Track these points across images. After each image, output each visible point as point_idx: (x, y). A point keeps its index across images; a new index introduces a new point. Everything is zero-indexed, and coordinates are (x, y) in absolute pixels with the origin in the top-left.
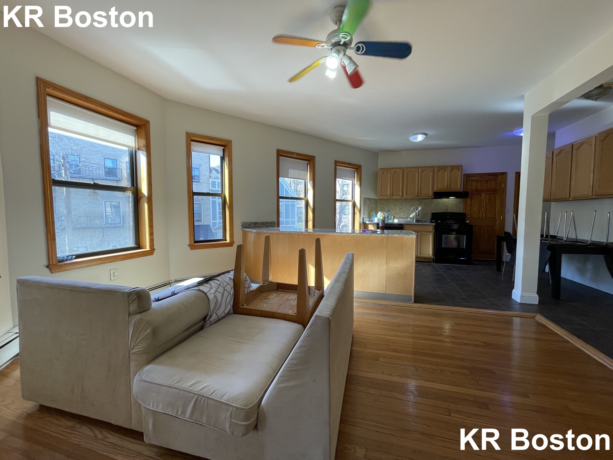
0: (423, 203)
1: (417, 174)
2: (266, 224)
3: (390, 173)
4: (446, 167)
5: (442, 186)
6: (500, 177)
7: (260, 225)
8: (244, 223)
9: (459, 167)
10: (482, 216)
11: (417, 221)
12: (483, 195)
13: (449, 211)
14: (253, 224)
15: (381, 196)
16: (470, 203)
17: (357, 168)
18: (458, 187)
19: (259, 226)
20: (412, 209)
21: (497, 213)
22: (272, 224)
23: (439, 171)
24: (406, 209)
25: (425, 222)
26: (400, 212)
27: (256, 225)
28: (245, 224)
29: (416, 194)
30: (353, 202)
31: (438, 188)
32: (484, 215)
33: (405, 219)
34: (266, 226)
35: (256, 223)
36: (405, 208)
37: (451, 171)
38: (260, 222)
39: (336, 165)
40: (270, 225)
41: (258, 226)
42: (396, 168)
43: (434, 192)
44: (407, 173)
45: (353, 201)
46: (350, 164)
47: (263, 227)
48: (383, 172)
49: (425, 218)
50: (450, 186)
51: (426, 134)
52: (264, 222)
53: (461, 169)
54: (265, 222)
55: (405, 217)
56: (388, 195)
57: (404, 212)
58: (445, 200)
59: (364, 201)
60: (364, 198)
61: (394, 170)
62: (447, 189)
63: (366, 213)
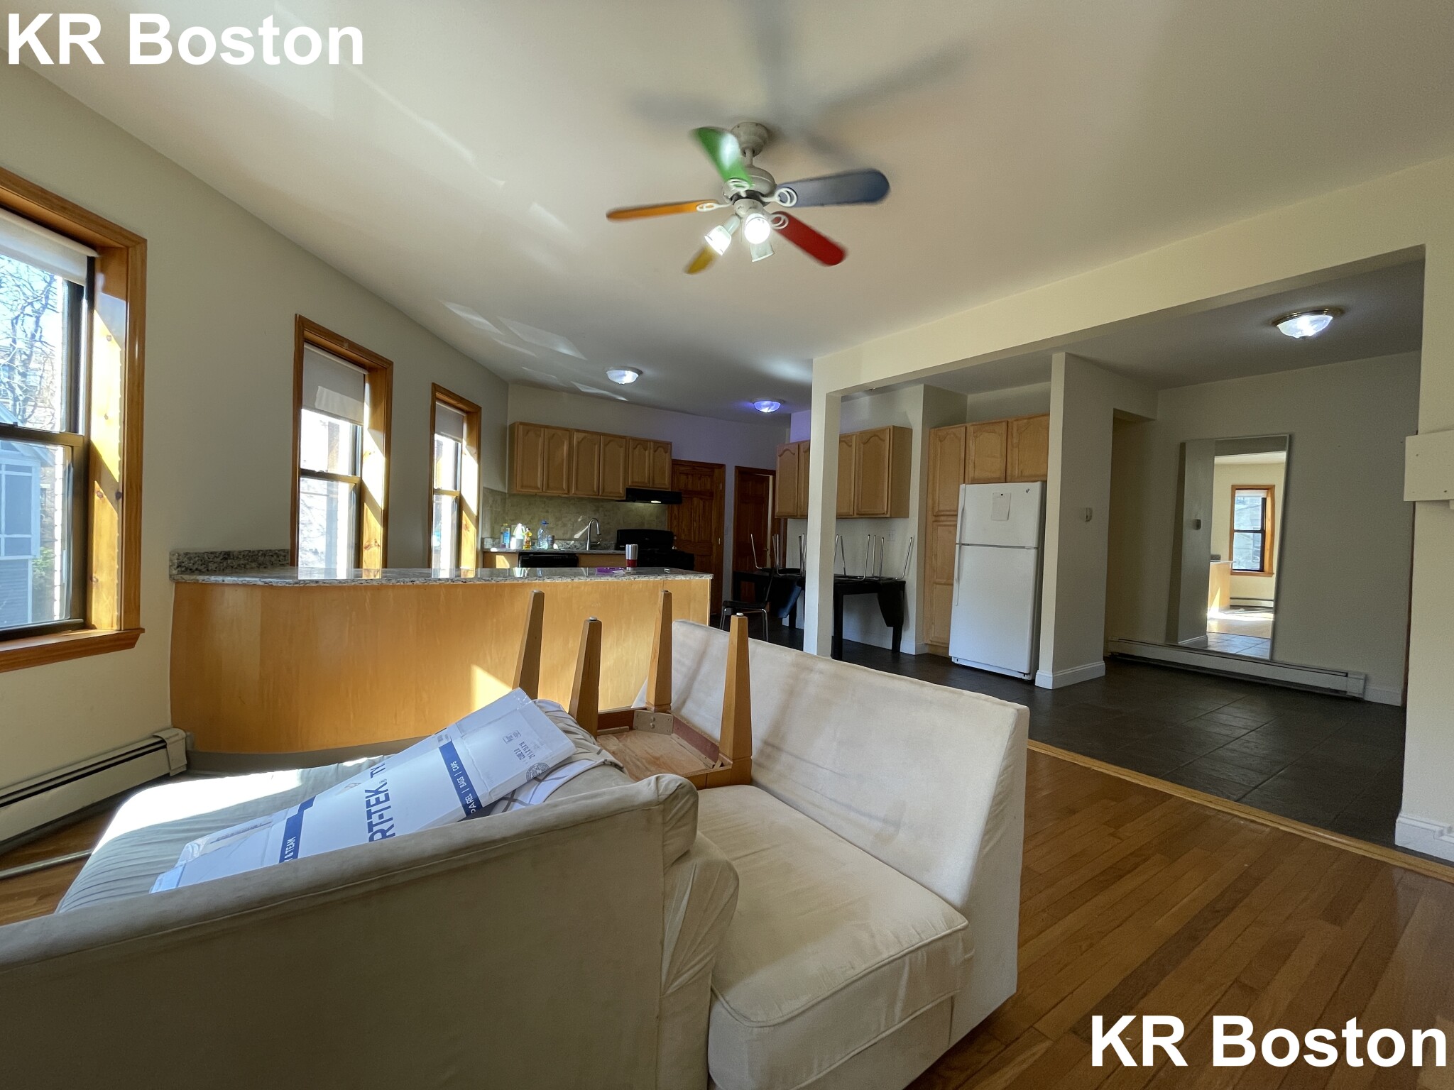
0: (601, 509)
1: (596, 446)
2: (261, 559)
3: (542, 435)
4: (647, 441)
5: (640, 478)
6: (717, 471)
7: (242, 562)
8: (186, 554)
9: (666, 446)
10: (694, 539)
11: (592, 547)
12: (695, 500)
13: (646, 527)
14: (219, 560)
15: (522, 487)
16: (677, 514)
17: (472, 413)
18: (664, 483)
19: (239, 565)
20: (580, 520)
21: (713, 531)
22: (278, 557)
23: (635, 449)
24: (570, 520)
25: (605, 549)
26: (557, 525)
27: (229, 561)
28: (190, 559)
29: (595, 489)
30: (458, 498)
31: (635, 480)
32: (697, 539)
33: (568, 542)
34: (260, 564)
35: (227, 555)
36: (566, 517)
37: (655, 451)
38: (240, 552)
39: (434, 399)
40: (273, 559)
41: (235, 563)
42: (555, 428)
43: (627, 489)
44: (579, 443)
45: (458, 495)
46: (462, 399)
47: (252, 568)
48: (527, 433)
49: (606, 540)
50: (653, 480)
51: (640, 372)
52: (254, 552)
53: (669, 451)
54: (259, 551)
55: (568, 536)
56: (539, 485)
57: (565, 525)
58: (639, 506)
59: (484, 495)
60: (484, 489)
61: (552, 431)
62: (648, 485)
63: (486, 526)
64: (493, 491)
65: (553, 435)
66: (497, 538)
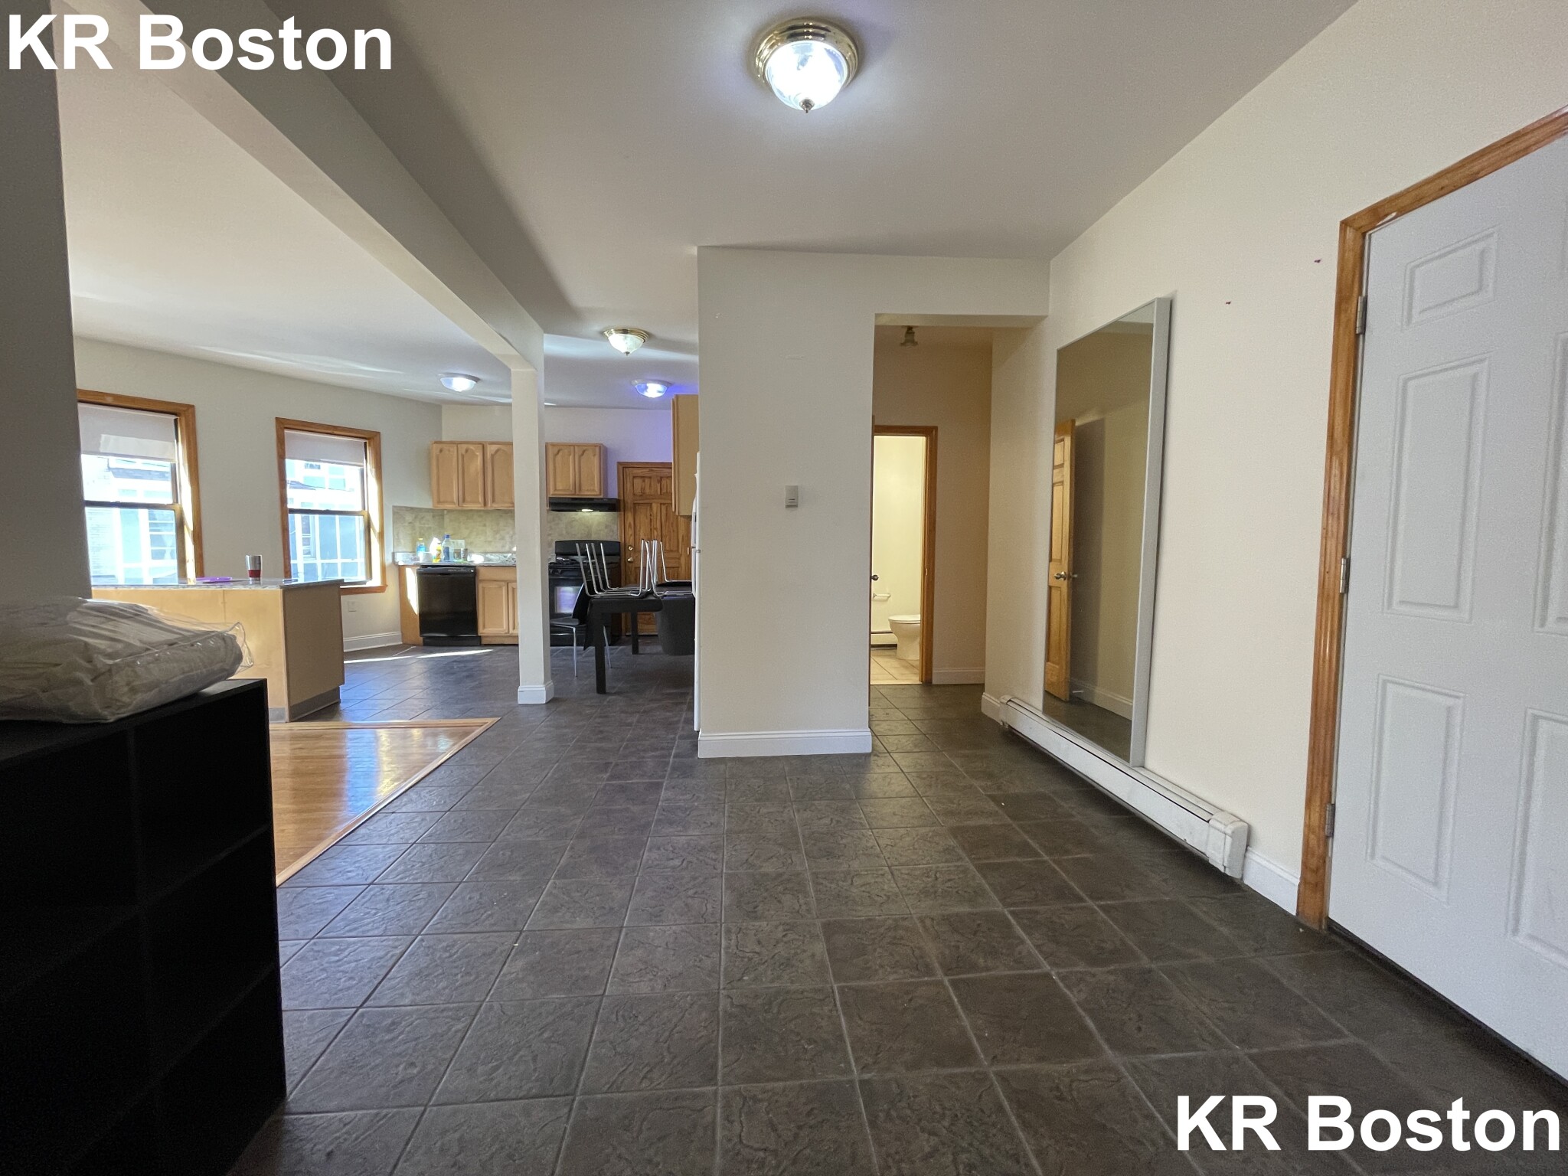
3: (458, 451)
4: (571, 445)
5: (564, 485)
9: (594, 449)
13: (594, 537)
15: (439, 502)
16: (632, 522)
17: (370, 439)
18: (594, 489)
23: (556, 454)
30: (366, 517)
31: (558, 488)
37: (581, 456)
39: (281, 428)
42: (467, 443)
43: (551, 499)
44: (493, 455)
45: (365, 514)
48: (441, 451)
50: (580, 487)
53: (598, 453)
56: (455, 500)
59: (394, 513)
60: (394, 507)
61: (465, 446)
62: (573, 493)
63: (402, 541)
64: (412, 508)
65: (467, 451)
66: (414, 552)
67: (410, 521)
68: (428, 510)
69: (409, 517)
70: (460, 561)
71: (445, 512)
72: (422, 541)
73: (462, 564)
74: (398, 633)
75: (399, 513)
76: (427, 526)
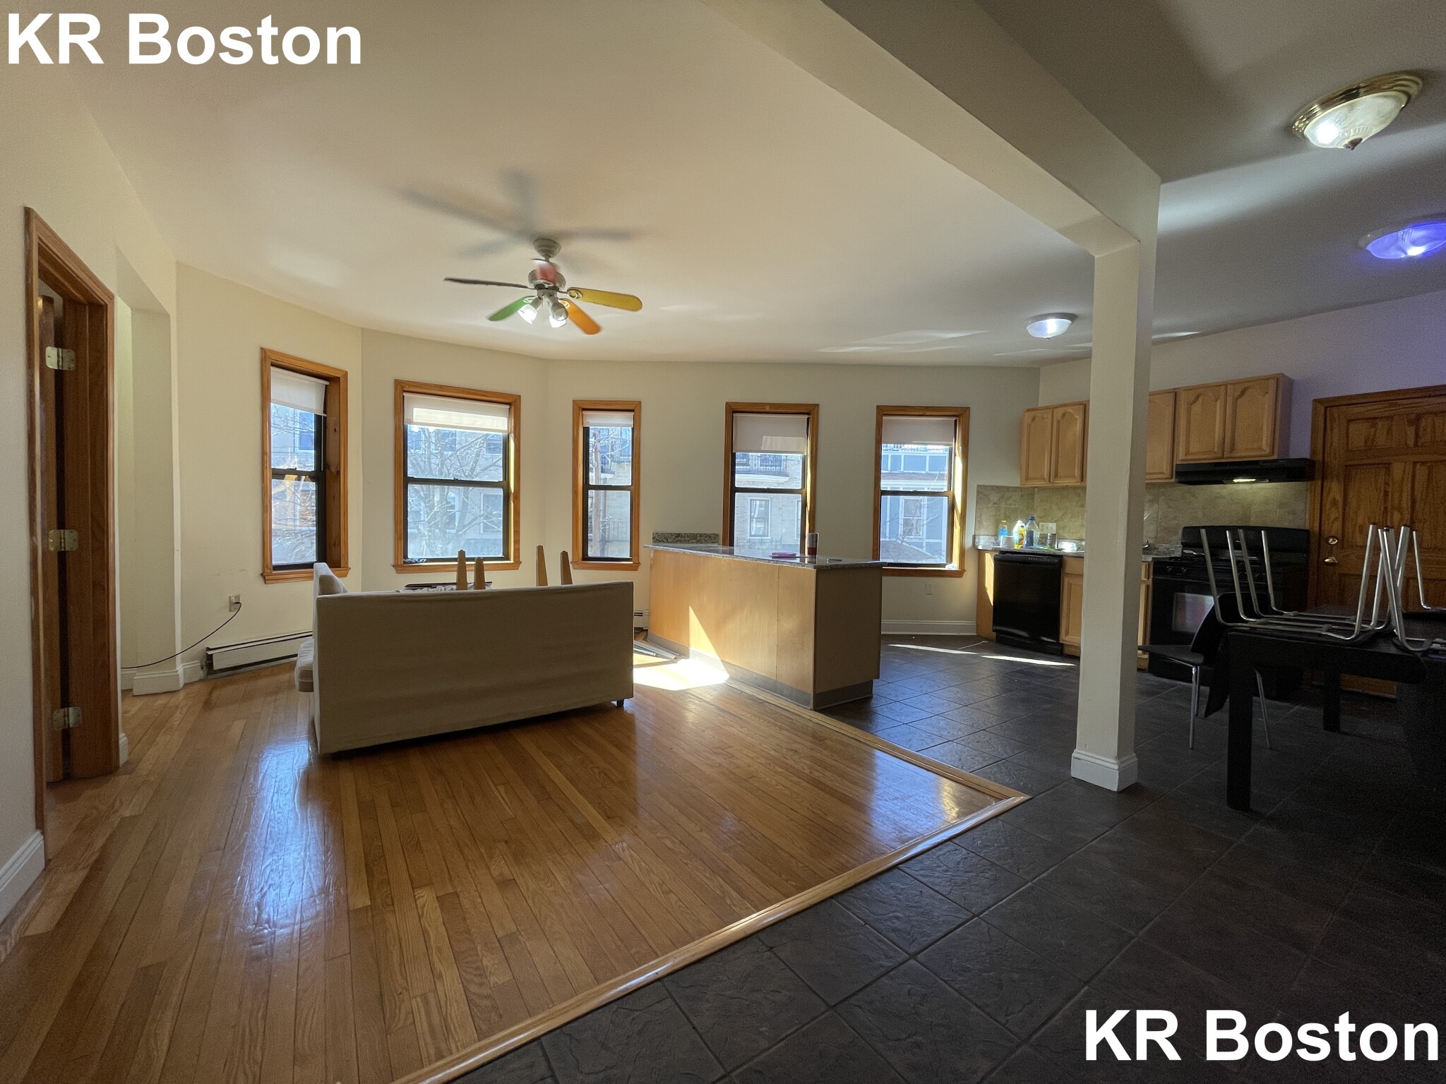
2: (699, 538)
4: (1219, 386)
5: (1203, 445)
7: (687, 539)
8: (657, 533)
12: (1400, 469)
14: (673, 537)
15: (1027, 479)
16: (1339, 498)
17: (959, 417)
18: (1263, 444)
22: (710, 537)
23: (1193, 403)
27: (679, 538)
28: (660, 536)
30: (951, 497)
31: (1192, 451)
34: (698, 541)
35: (678, 535)
37: (1237, 398)
38: (686, 533)
39: (880, 416)
40: (706, 539)
42: (1065, 405)
43: (1178, 466)
45: (951, 494)
46: (935, 407)
47: (693, 542)
48: (1034, 419)
49: (1169, 542)
50: (1233, 445)
52: (693, 533)
54: (697, 534)
56: (1046, 476)
59: (978, 493)
60: (979, 486)
61: (1061, 411)
62: (1220, 455)
63: (984, 523)
64: (998, 487)
65: (1064, 415)
66: (996, 535)
67: (995, 501)
68: (1015, 489)
69: (994, 497)
70: (1045, 549)
71: (1036, 490)
72: (1005, 524)
73: (1046, 552)
74: (973, 623)
75: (983, 492)
76: (1013, 506)
